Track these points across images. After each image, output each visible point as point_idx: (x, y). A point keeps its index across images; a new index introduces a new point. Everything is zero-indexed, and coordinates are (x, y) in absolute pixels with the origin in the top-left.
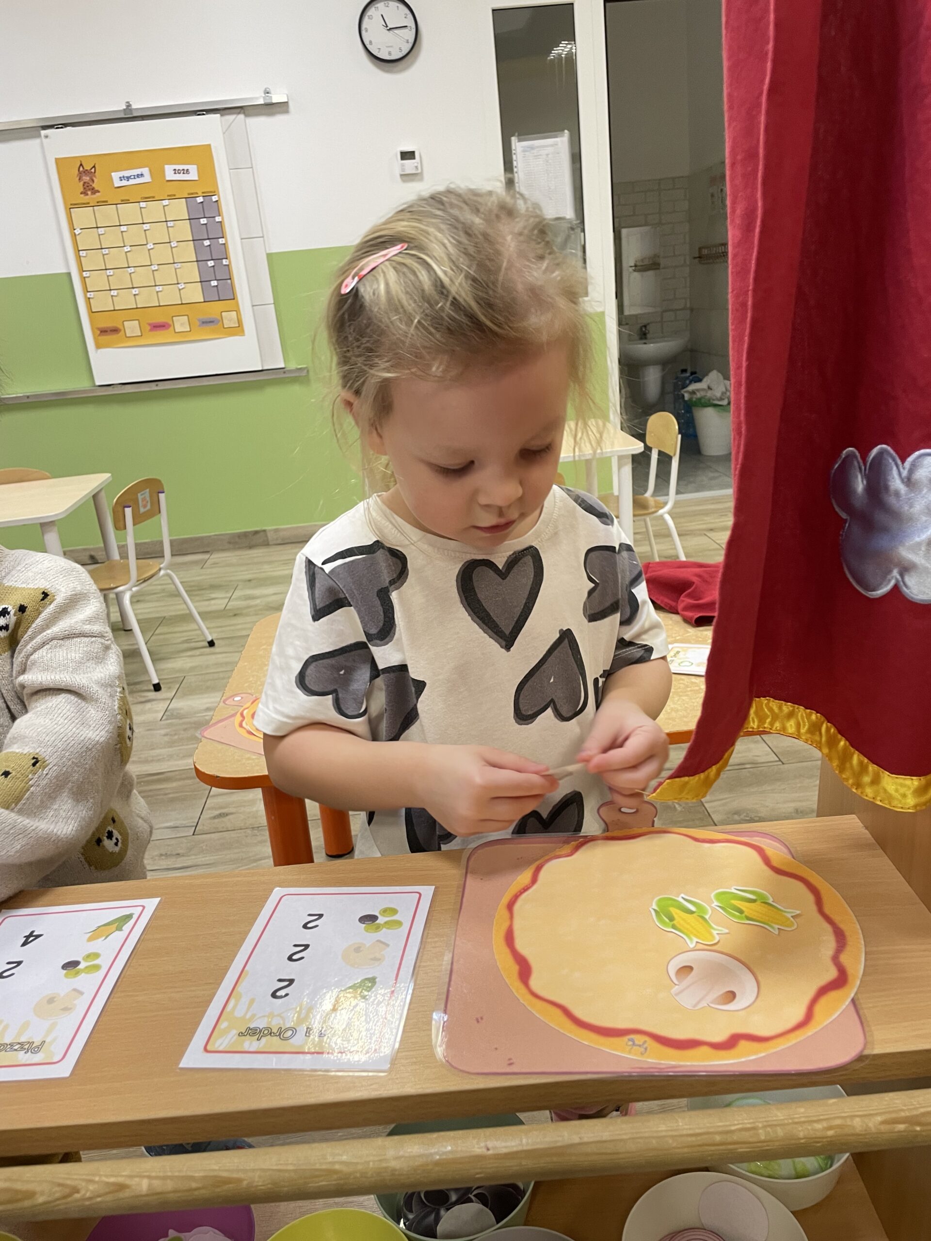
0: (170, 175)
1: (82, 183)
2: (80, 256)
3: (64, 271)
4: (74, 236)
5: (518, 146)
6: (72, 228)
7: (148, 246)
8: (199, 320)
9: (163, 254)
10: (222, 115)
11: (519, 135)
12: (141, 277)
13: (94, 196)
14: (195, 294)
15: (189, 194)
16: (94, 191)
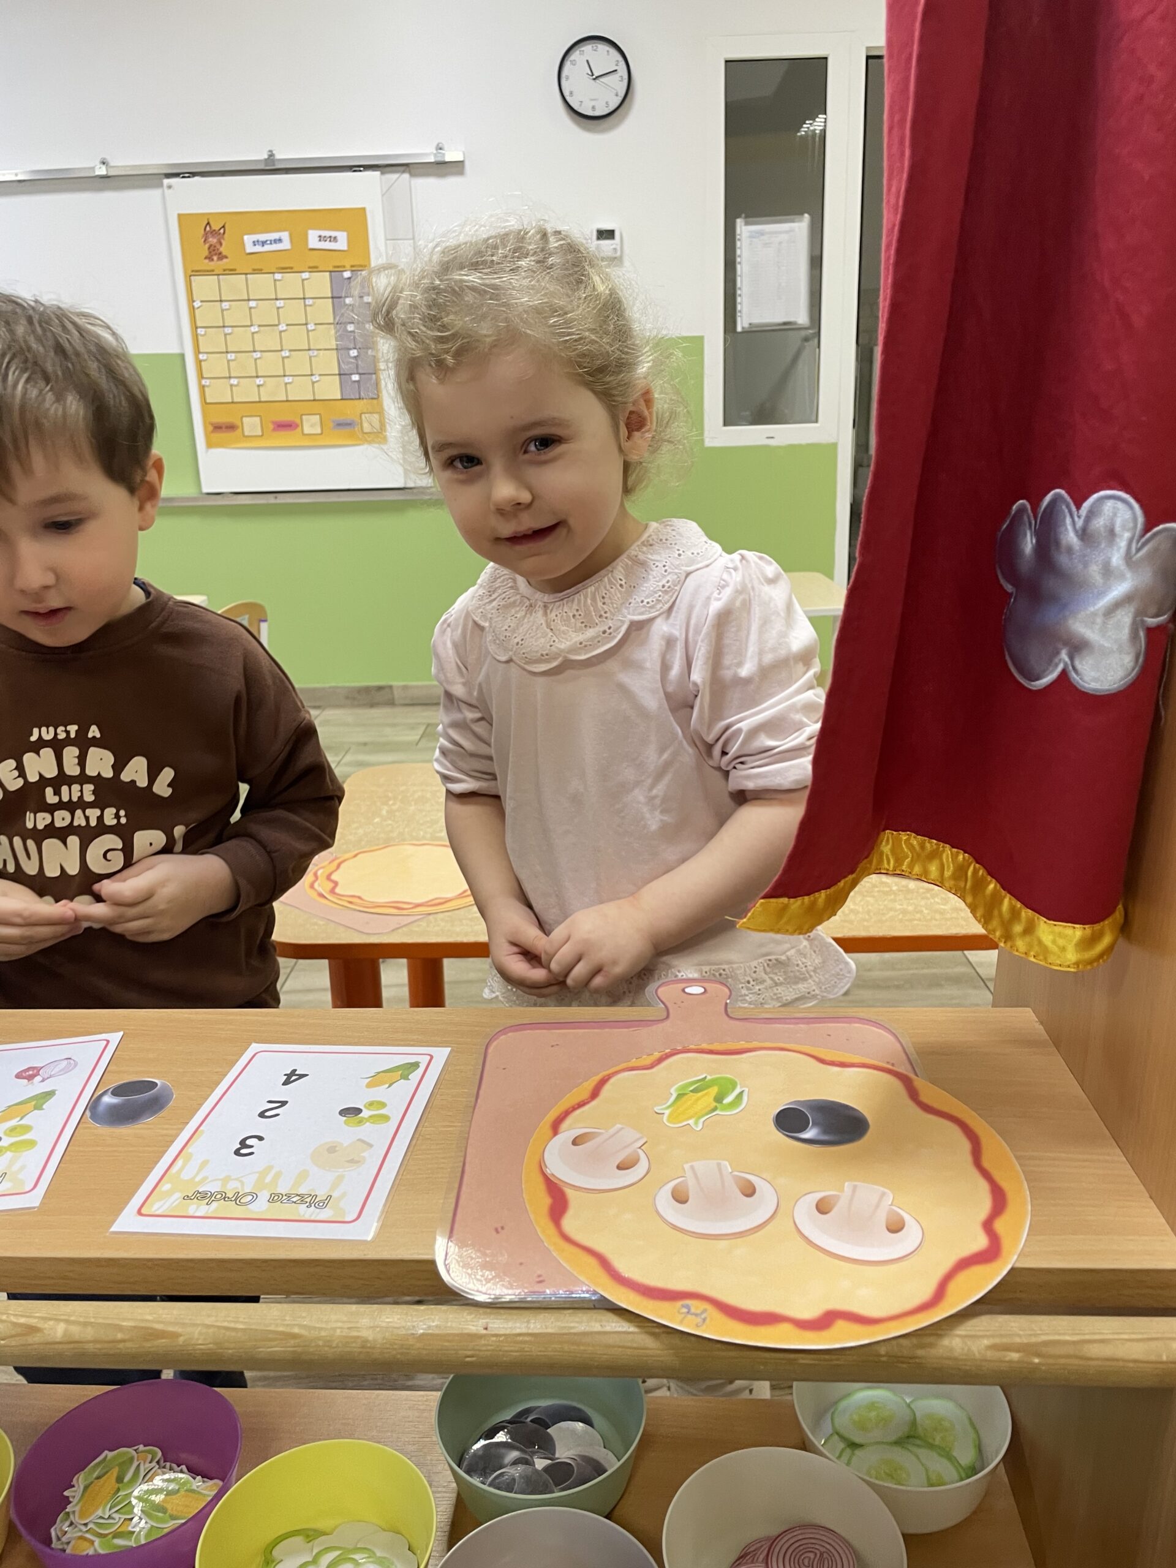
0: (313, 241)
1: (207, 246)
2: (197, 335)
3: (176, 350)
4: (192, 310)
5: (743, 229)
6: (191, 300)
7: (280, 326)
8: (333, 422)
9: (296, 338)
10: (382, 173)
11: (746, 217)
12: (270, 364)
13: (220, 263)
14: (331, 389)
15: (335, 267)
16: (222, 257)
